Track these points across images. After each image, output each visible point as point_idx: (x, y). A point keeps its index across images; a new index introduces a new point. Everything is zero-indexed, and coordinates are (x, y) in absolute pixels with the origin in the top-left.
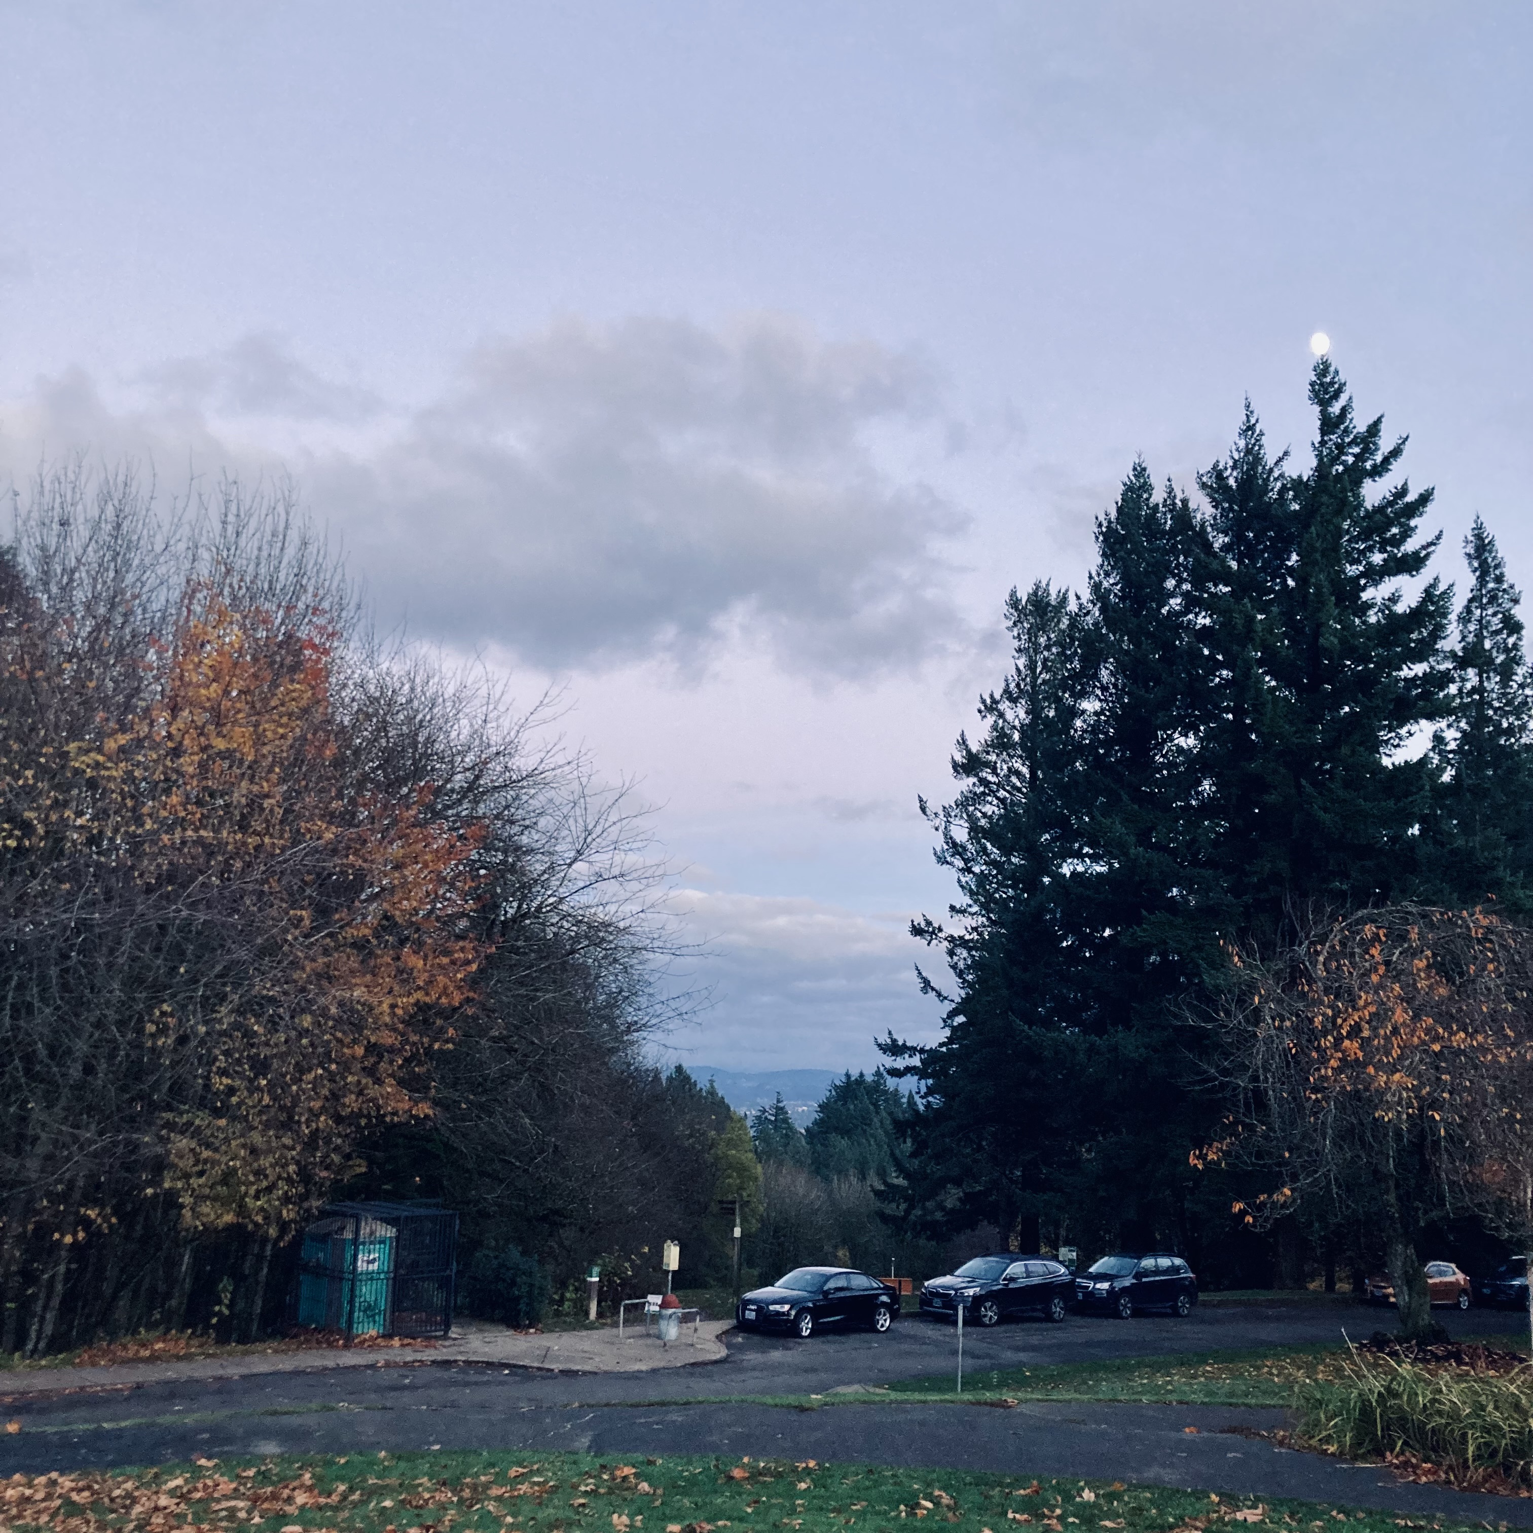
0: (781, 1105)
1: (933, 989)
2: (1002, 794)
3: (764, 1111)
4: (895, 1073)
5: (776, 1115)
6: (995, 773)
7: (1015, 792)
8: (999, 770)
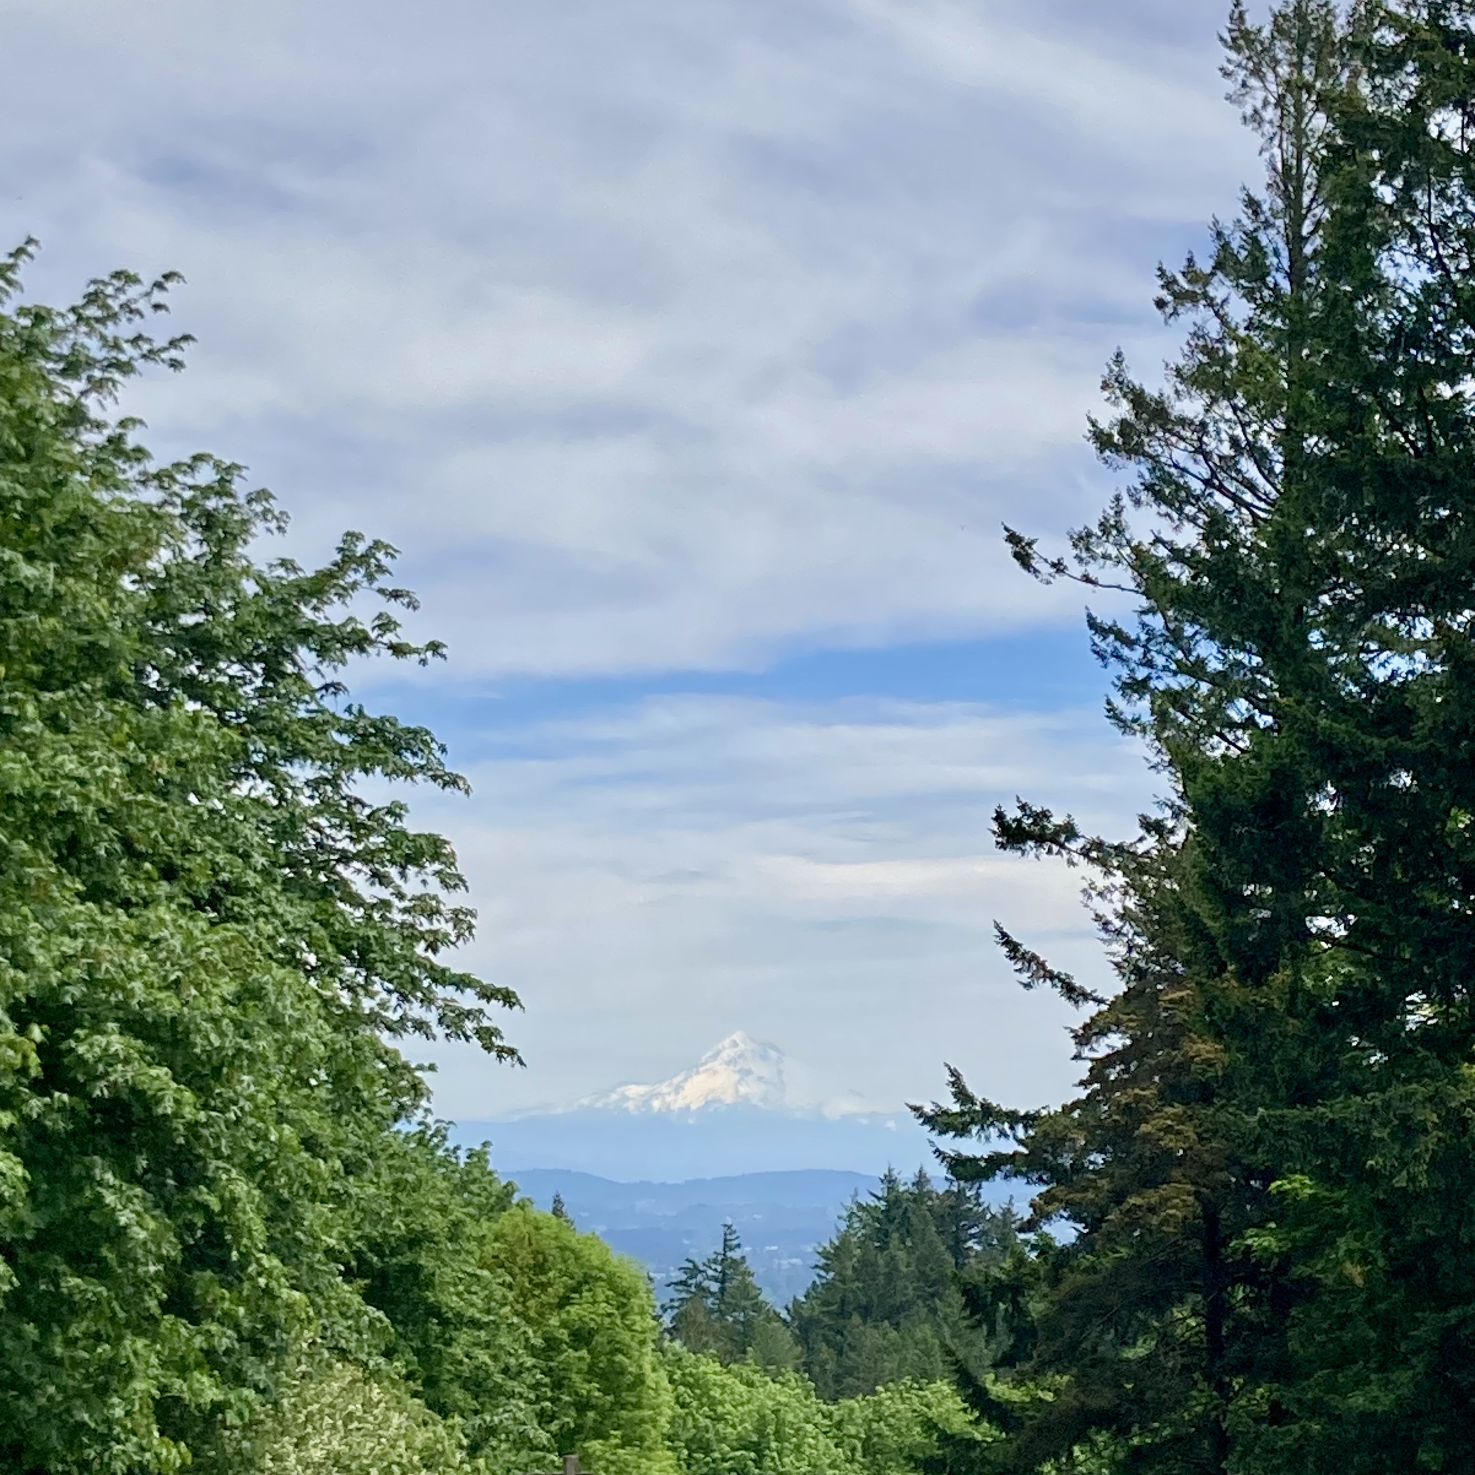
0: (735, 1255)
3: (694, 1271)
4: (967, 1171)
5: (722, 1280)
6: (1200, 450)
7: (1248, 497)
8: (1210, 443)
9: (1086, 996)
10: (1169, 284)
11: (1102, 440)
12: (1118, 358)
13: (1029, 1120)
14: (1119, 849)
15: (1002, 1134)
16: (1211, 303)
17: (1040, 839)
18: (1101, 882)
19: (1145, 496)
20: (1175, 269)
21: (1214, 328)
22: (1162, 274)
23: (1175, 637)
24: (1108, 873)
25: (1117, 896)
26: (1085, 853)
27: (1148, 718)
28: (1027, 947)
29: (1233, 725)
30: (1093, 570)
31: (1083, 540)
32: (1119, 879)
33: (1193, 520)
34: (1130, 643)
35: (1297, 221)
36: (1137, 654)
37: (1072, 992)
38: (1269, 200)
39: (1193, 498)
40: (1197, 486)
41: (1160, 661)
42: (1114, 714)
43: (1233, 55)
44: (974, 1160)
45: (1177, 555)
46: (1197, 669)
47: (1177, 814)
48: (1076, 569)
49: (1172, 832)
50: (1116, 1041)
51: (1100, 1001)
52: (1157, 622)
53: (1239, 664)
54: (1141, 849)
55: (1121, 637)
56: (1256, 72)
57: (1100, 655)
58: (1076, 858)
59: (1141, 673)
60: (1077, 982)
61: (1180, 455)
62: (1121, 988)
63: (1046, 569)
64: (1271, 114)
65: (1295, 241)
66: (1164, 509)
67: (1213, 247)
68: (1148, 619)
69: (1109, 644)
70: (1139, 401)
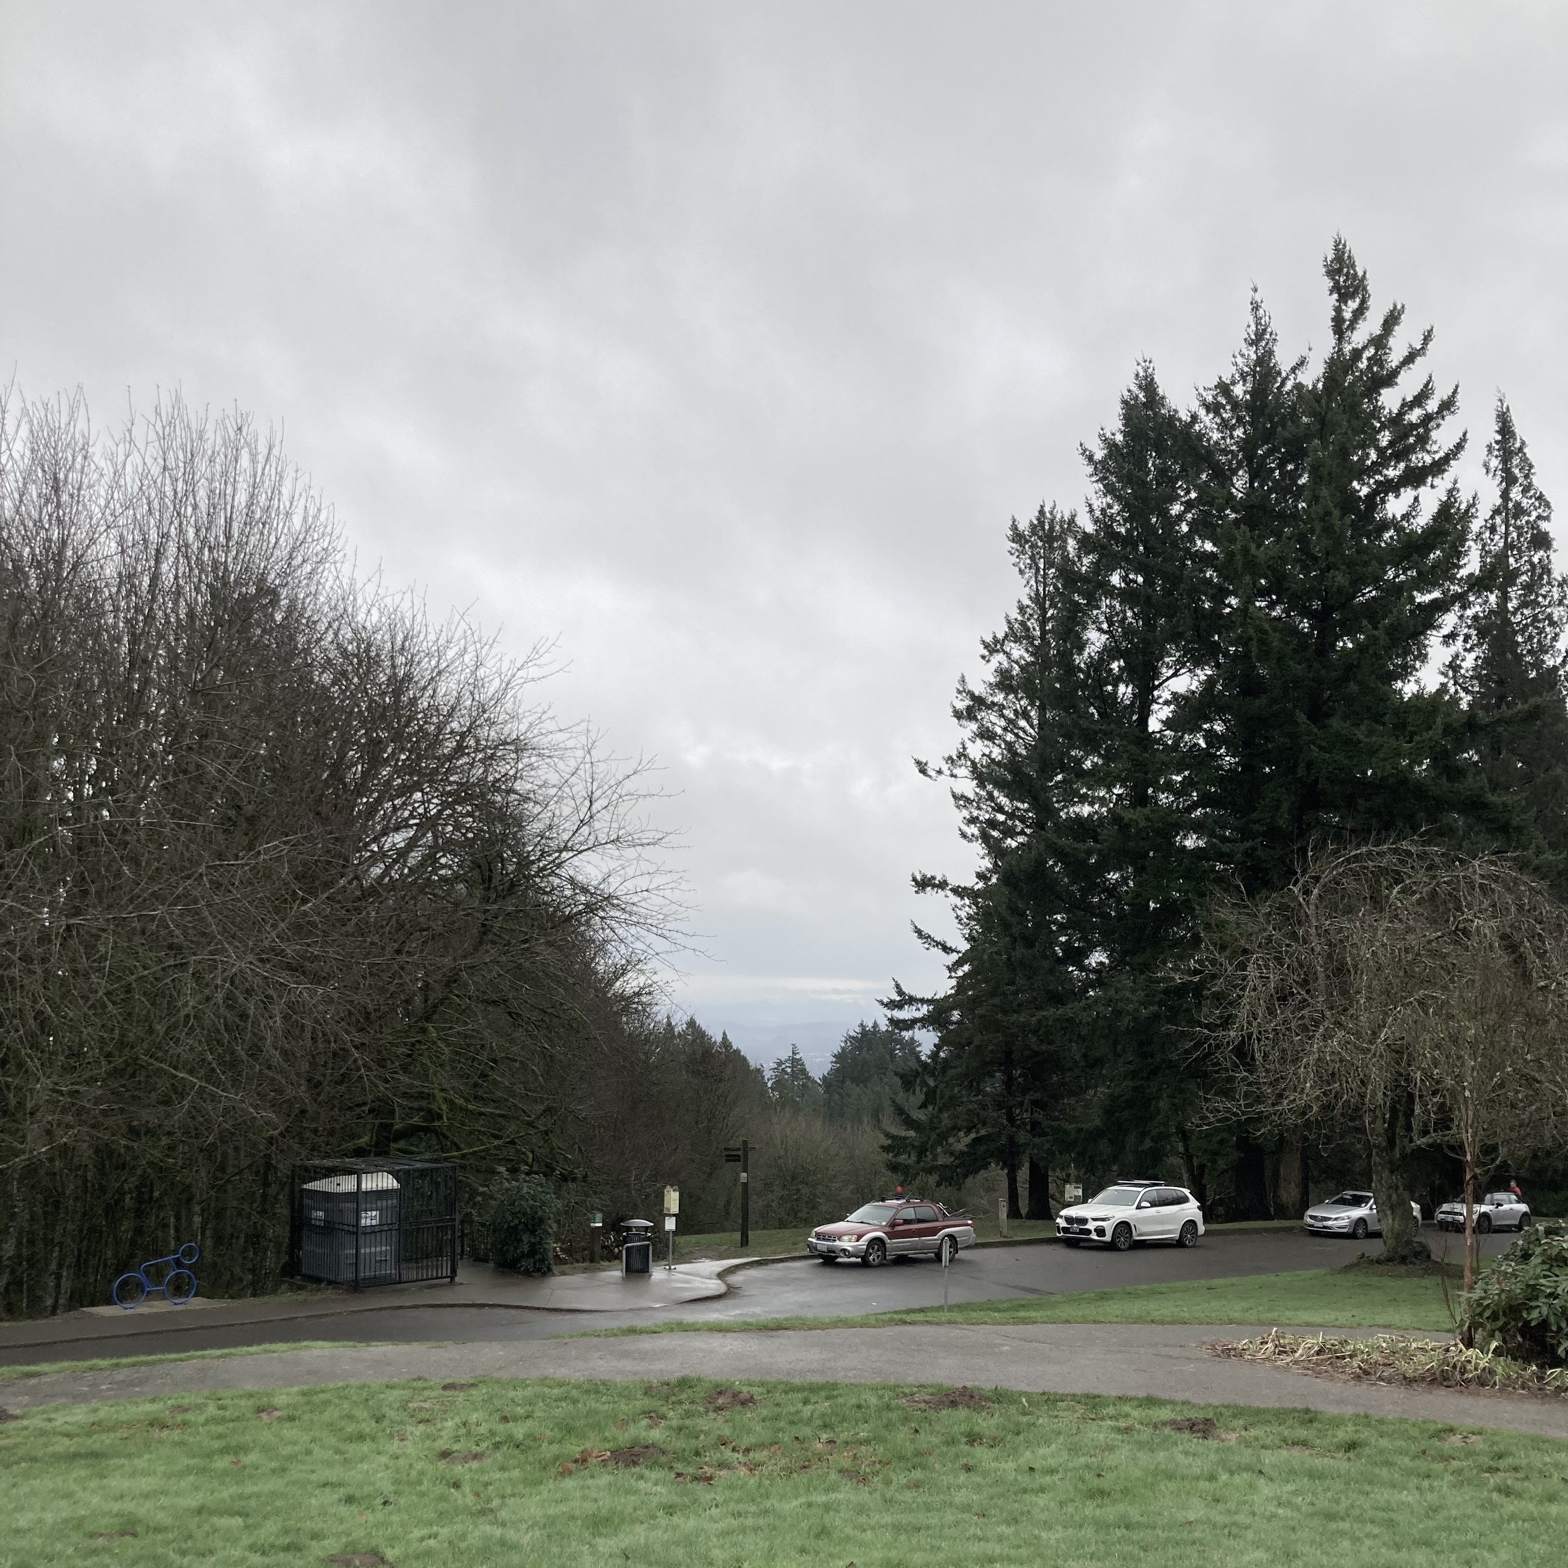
0: (797, 1057)
1: (937, 944)
2: (1009, 737)
3: (781, 1064)
5: (793, 1067)
6: (1002, 716)
7: (1023, 735)
8: (1006, 713)
9: (953, 951)
10: (987, 646)
11: (958, 715)
12: (963, 679)
13: (929, 1001)
14: (967, 888)
15: (918, 1009)
16: (1004, 652)
17: (933, 887)
18: (959, 903)
19: (977, 737)
20: (989, 639)
21: (1006, 662)
22: (983, 642)
24: (962, 898)
25: (967, 909)
26: (952, 890)
27: (977, 834)
28: (926, 932)
29: (1016, 833)
30: (954, 772)
31: (950, 760)
32: (967, 901)
33: (999, 746)
34: (970, 801)
35: (1043, 616)
36: (974, 806)
37: (946, 949)
38: (1030, 606)
39: (998, 736)
40: (1000, 732)
41: (984, 808)
42: (963, 833)
44: (904, 1021)
45: (992, 761)
46: (1000, 809)
47: (992, 872)
48: (947, 772)
49: (990, 879)
50: (966, 968)
51: (958, 952)
52: (982, 791)
53: (1018, 809)
54: (976, 888)
55: (966, 799)
57: (958, 808)
58: (949, 893)
59: (975, 813)
60: (948, 945)
61: (993, 718)
62: (968, 947)
63: (932, 774)
65: (1042, 624)
66: (986, 742)
67: (1005, 628)
68: (977, 790)
69: (961, 802)
70: (973, 697)
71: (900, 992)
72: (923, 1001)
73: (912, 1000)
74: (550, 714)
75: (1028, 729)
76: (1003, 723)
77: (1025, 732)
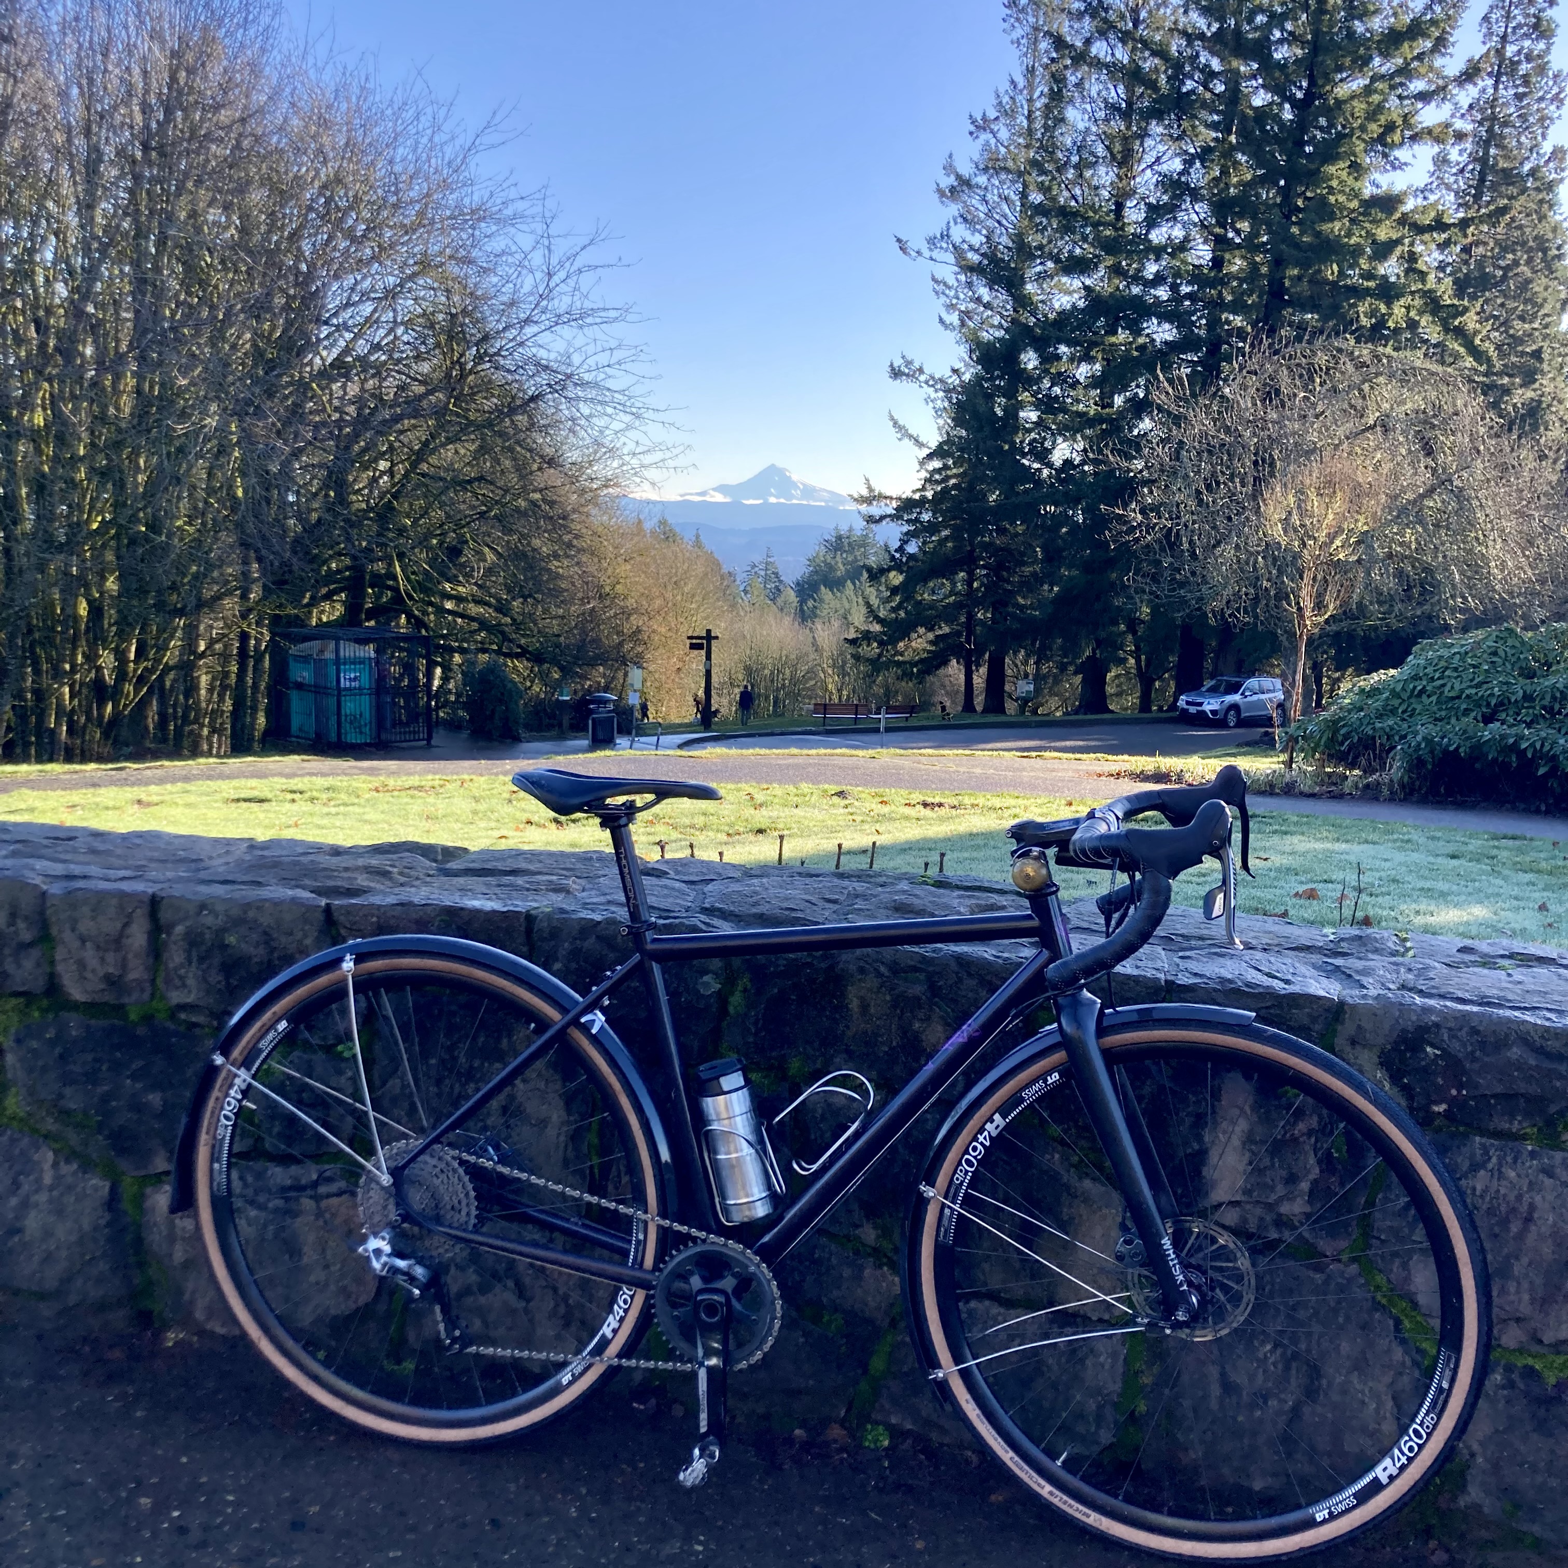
0: (771, 560)
1: (910, 436)
2: (990, 223)
3: (754, 567)
4: (871, 520)
5: (766, 570)
6: (984, 200)
7: (1004, 222)
8: (989, 196)
9: (924, 445)
10: (975, 122)
11: (942, 193)
12: (950, 156)
13: (899, 499)
14: (941, 381)
15: (886, 505)
16: (992, 132)
17: (908, 375)
18: (933, 395)
19: (959, 220)
21: (993, 141)
22: (971, 117)
23: (970, 285)
24: (936, 391)
25: (940, 401)
26: (927, 382)
27: (957, 322)
28: (901, 423)
29: (993, 326)
30: (935, 254)
31: (931, 241)
32: (941, 394)
33: (980, 232)
34: (949, 288)
35: (1031, 93)
36: (952, 293)
37: (918, 443)
38: (1021, 82)
39: (980, 222)
40: (982, 216)
41: (962, 296)
42: (941, 321)
43: (1009, 12)
44: (874, 516)
45: (971, 248)
46: (978, 300)
47: (966, 365)
48: (927, 253)
49: (964, 374)
50: (936, 464)
51: (930, 447)
52: (962, 278)
53: (997, 299)
54: (950, 381)
55: (945, 284)
56: (1018, 20)
57: (937, 293)
58: (923, 384)
59: (954, 302)
60: (921, 439)
61: (975, 201)
62: (940, 441)
63: (914, 254)
64: (1024, 41)
65: (1030, 101)
66: (968, 226)
67: (995, 102)
68: (958, 277)
69: (942, 287)
70: (959, 177)
71: (871, 489)
72: (891, 498)
73: (881, 497)
74: (511, 181)
75: (1011, 215)
76: (983, 208)
77: (1005, 216)
